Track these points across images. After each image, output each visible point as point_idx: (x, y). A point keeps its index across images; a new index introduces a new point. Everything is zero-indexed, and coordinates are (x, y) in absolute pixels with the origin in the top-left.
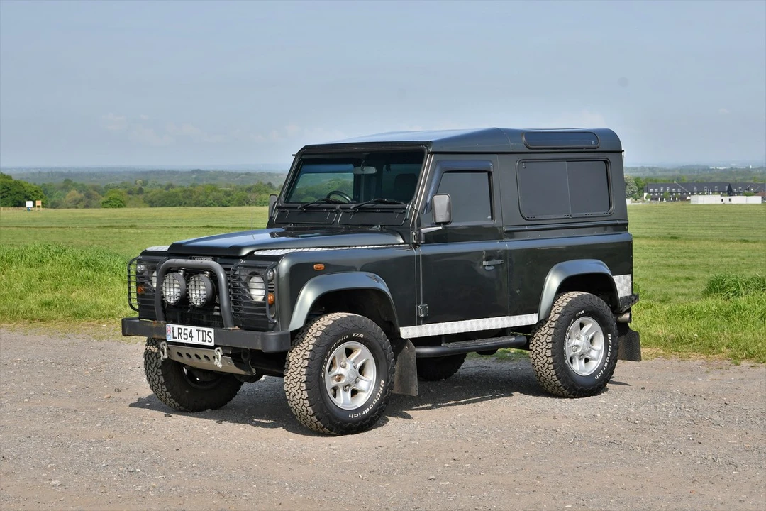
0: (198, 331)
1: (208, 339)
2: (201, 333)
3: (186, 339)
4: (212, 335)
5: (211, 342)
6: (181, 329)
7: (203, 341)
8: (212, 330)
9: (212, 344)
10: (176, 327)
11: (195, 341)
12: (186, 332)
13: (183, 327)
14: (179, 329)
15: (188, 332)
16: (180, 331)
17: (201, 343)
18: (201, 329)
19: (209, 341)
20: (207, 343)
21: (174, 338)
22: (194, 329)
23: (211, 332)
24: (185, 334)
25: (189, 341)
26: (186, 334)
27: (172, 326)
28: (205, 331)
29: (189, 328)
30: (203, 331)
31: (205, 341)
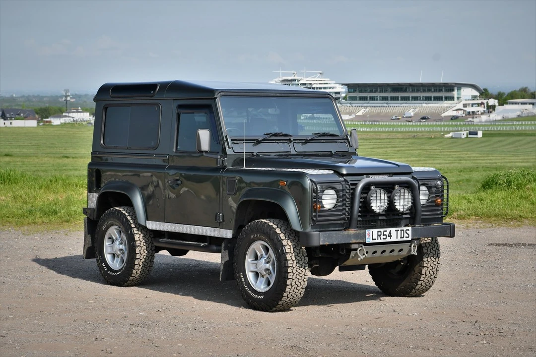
0: (397, 231)
1: (406, 235)
2: (399, 232)
3: (386, 239)
4: (410, 232)
5: (408, 237)
6: (381, 232)
7: (401, 238)
8: (410, 228)
9: (410, 239)
10: (375, 231)
11: (394, 239)
12: (385, 233)
13: (382, 230)
14: (378, 232)
15: (387, 233)
16: (379, 233)
17: (399, 239)
18: (400, 229)
19: (406, 237)
20: (405, 239)
21: (373, 239)
22: (393, 230)
23: (408, 230)
24: (384, 235)
25: (388, 240)
26: (386, 235)
27: (371, 230)
28: (403, 230)
29: (388, 230)
30: (401, 230)
31: (403, 237)
